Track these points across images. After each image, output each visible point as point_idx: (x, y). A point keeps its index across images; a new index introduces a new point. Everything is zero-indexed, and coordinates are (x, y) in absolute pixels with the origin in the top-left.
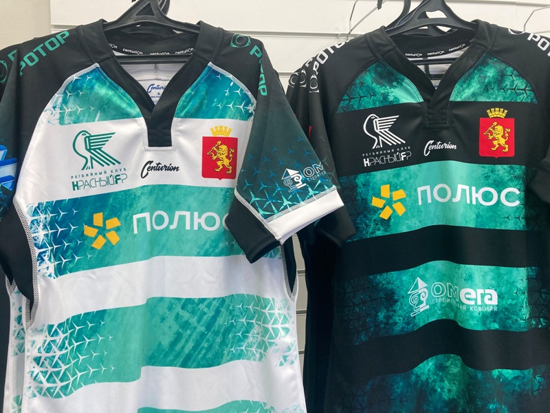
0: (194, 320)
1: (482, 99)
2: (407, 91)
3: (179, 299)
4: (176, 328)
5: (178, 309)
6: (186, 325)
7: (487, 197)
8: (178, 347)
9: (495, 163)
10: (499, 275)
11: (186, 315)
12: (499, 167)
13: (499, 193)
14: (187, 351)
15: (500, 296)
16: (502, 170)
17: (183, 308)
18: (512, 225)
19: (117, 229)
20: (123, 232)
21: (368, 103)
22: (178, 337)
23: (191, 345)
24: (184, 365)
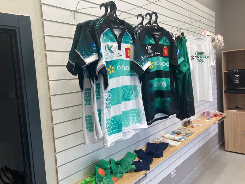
0: (127, 90)
1: (163, 44)
2: (152, 41)
3: (124, 86)
4: (123, 92)
5: (124, 88)
6: (125, 92)
7: (164, 64)
8: (124, 97)
9: (165, 57)
10: (166, 80)
11: (125, 89)
12: (166, 58)
13: (166, 63)
14: (126, 97)
15: (167, 84)
16: (166, 59)
17: (125, 88)
18: (168, 70)
19: (113, 69)
20: (115, 70)
21: (147, 43)
22: (124, 94)
23: (127, 96)
24: (126, 101)
